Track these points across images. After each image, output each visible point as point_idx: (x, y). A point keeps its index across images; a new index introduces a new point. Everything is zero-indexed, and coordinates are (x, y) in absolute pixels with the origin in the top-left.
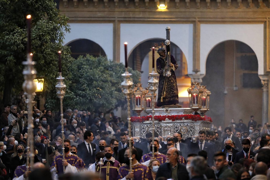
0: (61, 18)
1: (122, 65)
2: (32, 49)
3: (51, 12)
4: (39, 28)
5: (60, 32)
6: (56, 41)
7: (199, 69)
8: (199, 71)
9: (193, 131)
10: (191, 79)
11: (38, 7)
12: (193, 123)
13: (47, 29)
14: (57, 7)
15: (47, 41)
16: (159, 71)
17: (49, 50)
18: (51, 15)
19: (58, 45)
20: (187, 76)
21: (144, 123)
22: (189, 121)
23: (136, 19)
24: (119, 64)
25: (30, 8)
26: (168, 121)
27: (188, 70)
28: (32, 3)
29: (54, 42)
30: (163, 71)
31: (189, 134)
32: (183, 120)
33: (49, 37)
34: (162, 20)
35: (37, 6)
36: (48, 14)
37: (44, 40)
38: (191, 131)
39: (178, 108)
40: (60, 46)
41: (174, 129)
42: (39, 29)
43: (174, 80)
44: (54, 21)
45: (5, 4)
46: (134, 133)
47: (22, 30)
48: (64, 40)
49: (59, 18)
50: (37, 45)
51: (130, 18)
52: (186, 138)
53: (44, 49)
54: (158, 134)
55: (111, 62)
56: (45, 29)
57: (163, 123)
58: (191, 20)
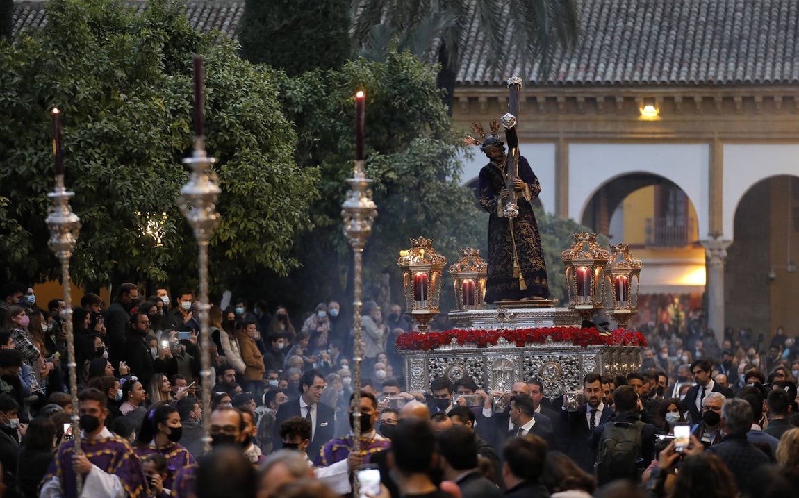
0: (457, 133)
1: (573, 223)
2: (402, 192)
3: (438, 122)
4: (415, 152)
5: (454, 161)
6: (447, 178)
7: (721, 229)
8: (721, 235)
9: (577, 373)
10: (706, 249)
11: (414, 113)
12: (577, 352)
13: (430, 154)
14: (449, 113)
15: (429, 177)
16: (487, 202)
17: (435, 195)
18: (437, 128)
19: (451, 186)
20: (698, 244)
21: (437, 352)
22: (566, 345)
23: (599, 136)
24: (566, 220)
25: (398, 114)
26: (504, 347)
27: (700, 233)
28: (401, 105)
29: (443, 180)
30: (496, 202)
31: (566, 384)
32: (549, 342)
33: (435, 170)
34: (650, 136)
35: (410, 111)
36: (431, 125)
37: (425, 175)
38: (572, 373)
39: (540, 307)
40: (455, 187)
41: (522, 369)
42: (415, 155)
43: (531, 227)
44: (444, 140)
45: (350, 108)
46: (410, 381)
47: (382, 157)
48: (462, 177)
49: (452, 134)
50: (411, 185)
51: (588, 133)
52: (556, 396)
53: (425, 193)
54: (477, 382)
55: (551, 216)
56: (427, 155)
57: (492, 351)
58: (704, 136)
